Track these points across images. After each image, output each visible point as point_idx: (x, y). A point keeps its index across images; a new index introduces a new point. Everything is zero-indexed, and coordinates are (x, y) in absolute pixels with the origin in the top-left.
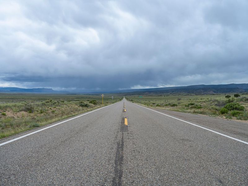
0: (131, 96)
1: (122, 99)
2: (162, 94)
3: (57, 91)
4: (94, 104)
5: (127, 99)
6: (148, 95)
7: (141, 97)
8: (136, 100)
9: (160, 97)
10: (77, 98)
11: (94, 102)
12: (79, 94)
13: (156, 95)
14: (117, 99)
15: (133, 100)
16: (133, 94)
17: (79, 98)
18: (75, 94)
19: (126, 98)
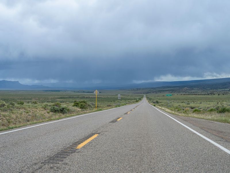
0: (157, 95)
1: (140, 99)
2: (214, 90)
3: (27, 85)
4: (82, 107)
5: (149, 99)
6: (187, 93)
7: (176, 95)
8: (165, 101)
9: (210, 96)
10: (61, 98)
11: (81, 105)
12: (65, 91)
13: (203, 93)
14: (132, 99)
15: (159, 101)
16: (160, 91)
17: (64, 98)
18: (59, 91)
19: (147, 98)
